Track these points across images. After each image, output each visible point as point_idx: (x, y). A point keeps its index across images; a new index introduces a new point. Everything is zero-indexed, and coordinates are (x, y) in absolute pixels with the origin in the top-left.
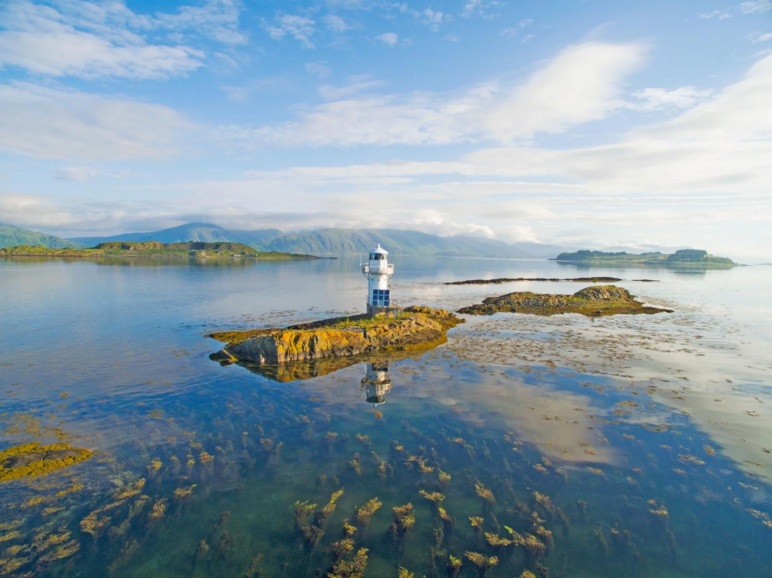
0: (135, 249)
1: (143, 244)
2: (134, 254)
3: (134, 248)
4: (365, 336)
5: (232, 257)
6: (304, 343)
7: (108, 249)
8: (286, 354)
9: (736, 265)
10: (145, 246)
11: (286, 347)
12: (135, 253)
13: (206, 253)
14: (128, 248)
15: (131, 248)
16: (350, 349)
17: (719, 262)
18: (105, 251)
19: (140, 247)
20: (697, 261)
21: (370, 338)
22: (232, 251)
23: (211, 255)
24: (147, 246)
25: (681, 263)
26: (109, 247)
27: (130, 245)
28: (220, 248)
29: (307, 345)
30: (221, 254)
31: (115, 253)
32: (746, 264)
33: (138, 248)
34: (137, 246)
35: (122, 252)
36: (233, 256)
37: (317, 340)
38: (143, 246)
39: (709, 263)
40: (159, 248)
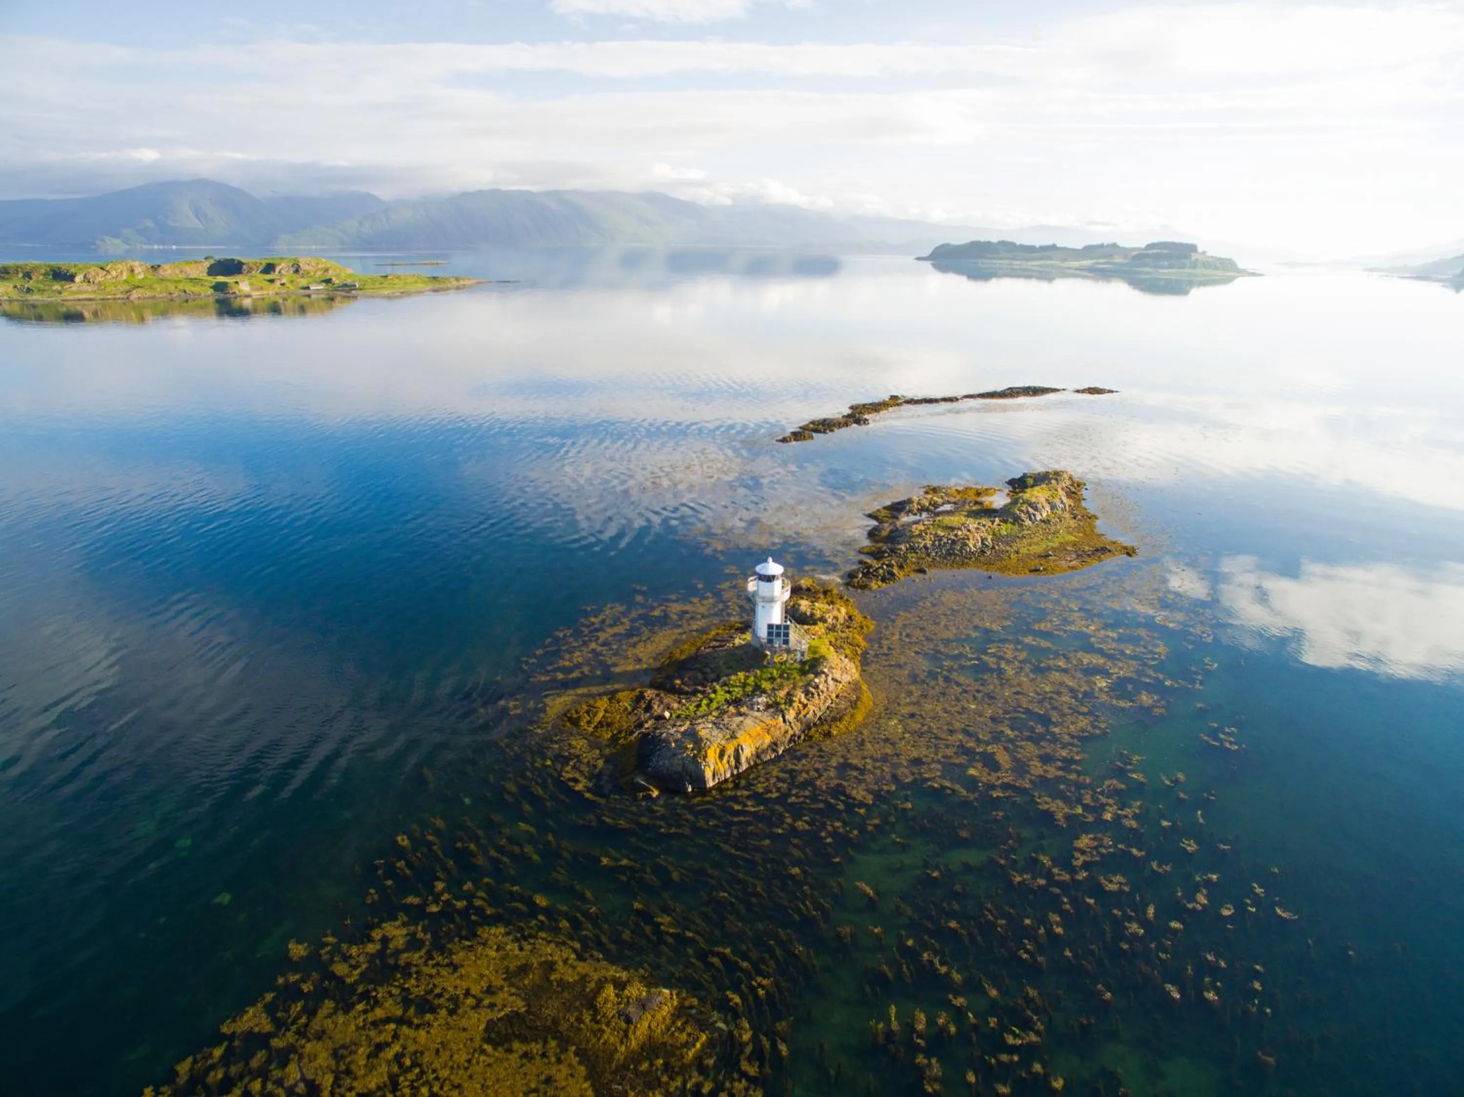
0: (87, 280)
1: (102, 268)
2: (87, 292)
3: (85, 277)
4: (784, 721)
5: (307, 292)
6: (729, 757)
7: (19, 280)
8: (714, 775)
9: (1244, 273)
10: (108, 272)
11: (712, 768)
12: (90, 288)
13: (251, 284)
14: (71, 278)
15: (78, 279)
16: (774, 747)
17: (1216, 268)
18: (15, 287)
19: (98, 274)
20: (1179, 268)
21: (790, 723)
22: (302, 277)
23: (262, 289)
24: (114, 273)
25: (1151, 270)
26: (21, 275)
27: (73, 270)
28: (277, 270)
29: (732, 759)
30: (283, 284)
31: (41, 291)
32: (1258, 272)
33: (94, 278)
34: (89, 273)
35: (57, 287)
36: (308, 288)
37: (742, 749)
38: (105, 273)
39: (1201, 271)
40: (141, 277)
